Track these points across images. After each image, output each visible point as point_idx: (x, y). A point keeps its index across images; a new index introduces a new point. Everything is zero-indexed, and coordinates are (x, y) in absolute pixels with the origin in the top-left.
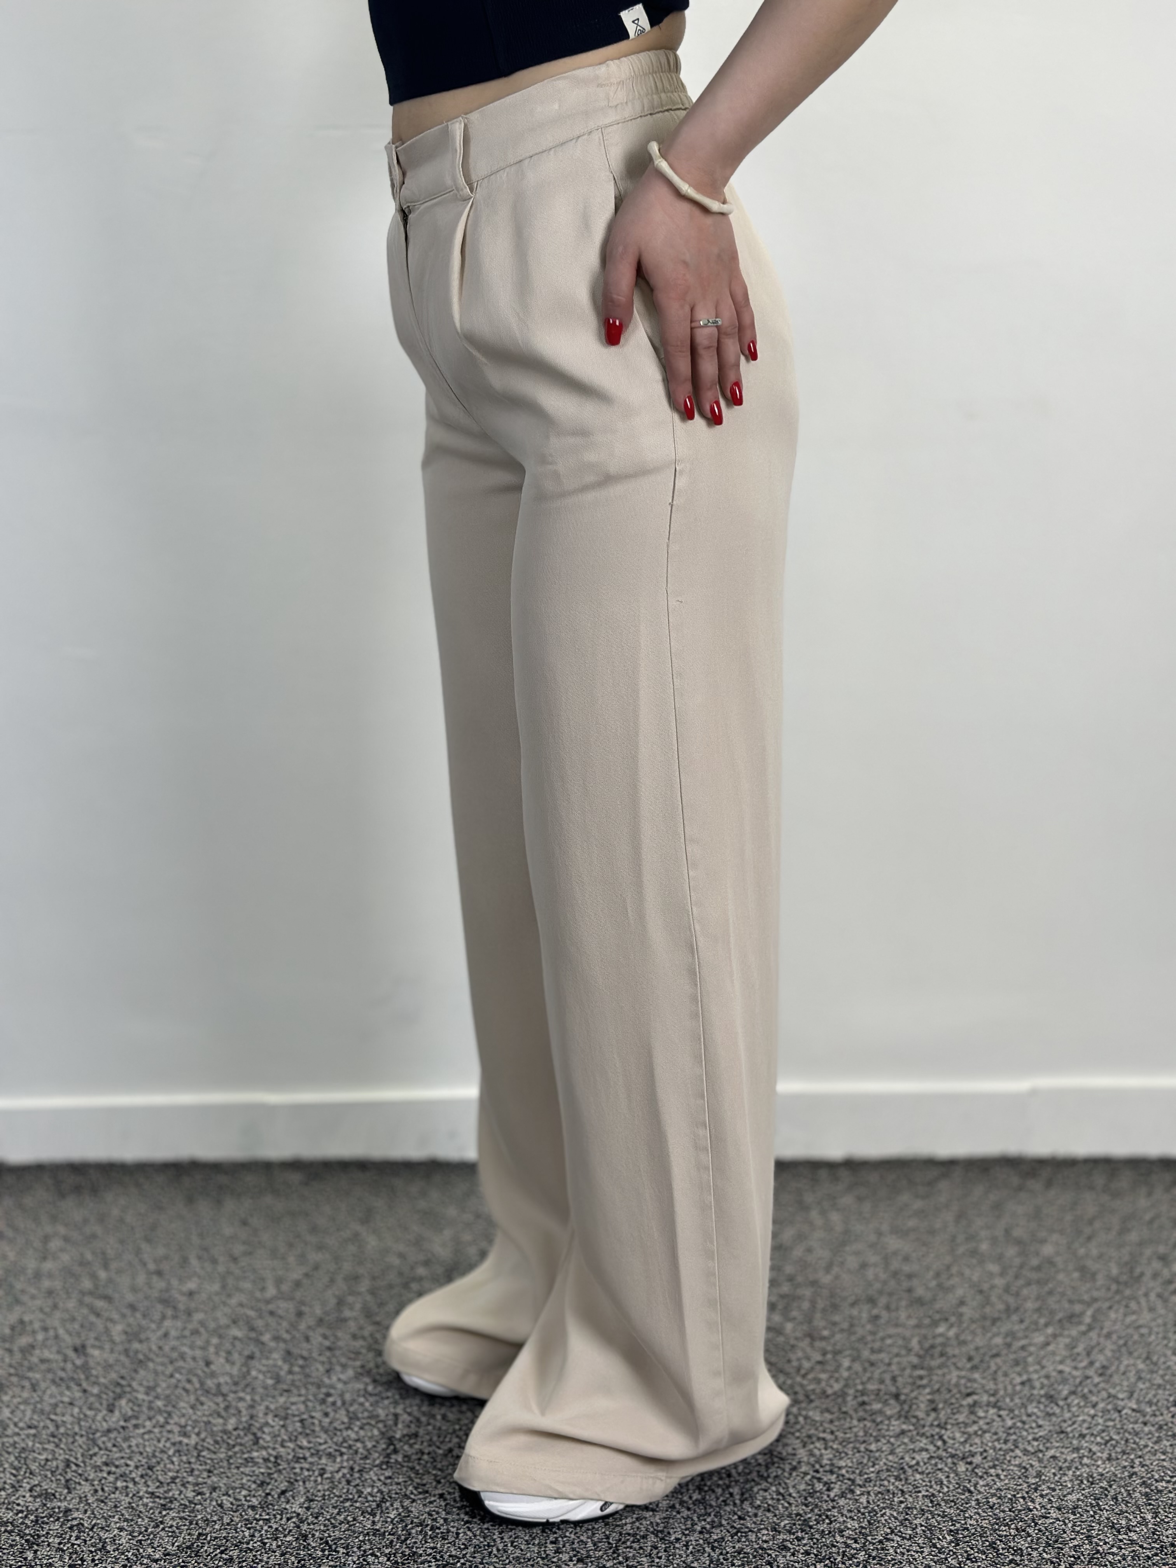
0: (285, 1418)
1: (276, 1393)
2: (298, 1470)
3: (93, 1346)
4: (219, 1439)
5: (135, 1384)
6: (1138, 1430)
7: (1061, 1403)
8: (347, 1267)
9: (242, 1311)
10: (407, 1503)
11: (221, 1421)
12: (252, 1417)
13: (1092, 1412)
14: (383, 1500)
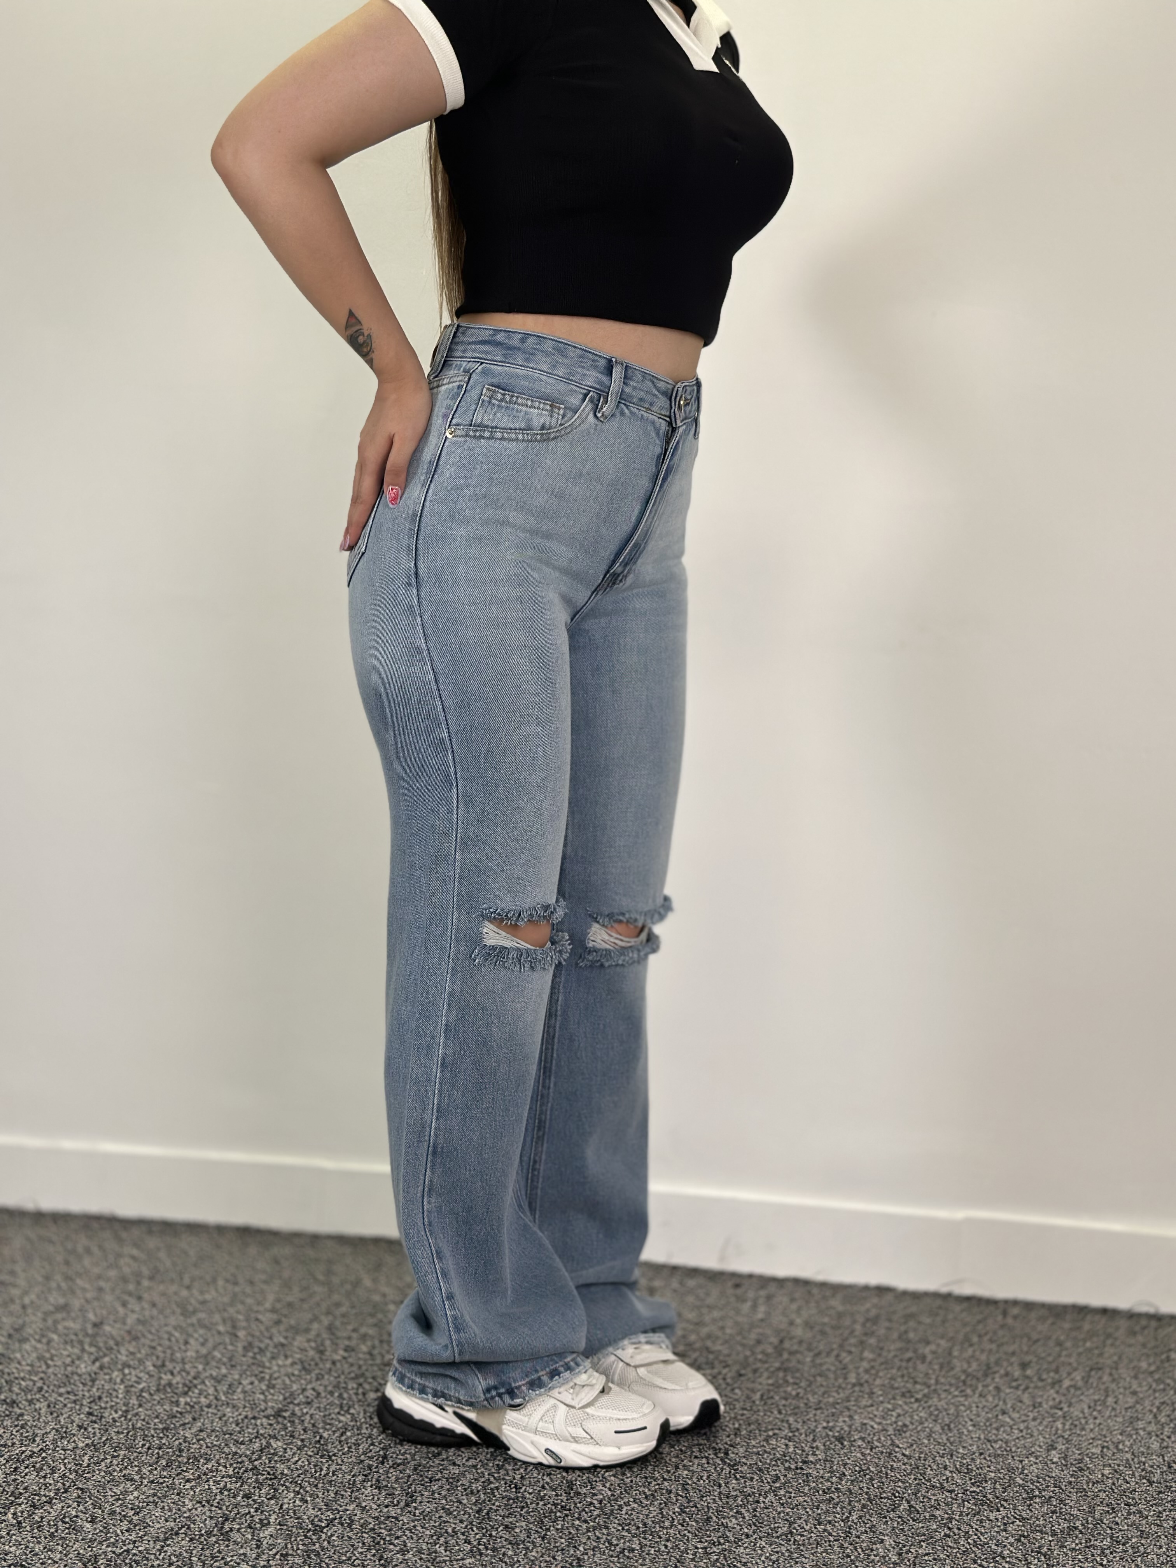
0: (219, 1382)
1: (223, 1367)
2: (204, 1413)
3: (110, 1325)
4: (161, 1387)
5: (123, 1351)
6: (895, 1466)
7: (845, 1443)
8: (336, 1297)
9: (235, 1315)
10: (272, 1441)
11: (169, 1377)
12: (195, 1378)
13: (868, 1451)
14: (256, 1437)
